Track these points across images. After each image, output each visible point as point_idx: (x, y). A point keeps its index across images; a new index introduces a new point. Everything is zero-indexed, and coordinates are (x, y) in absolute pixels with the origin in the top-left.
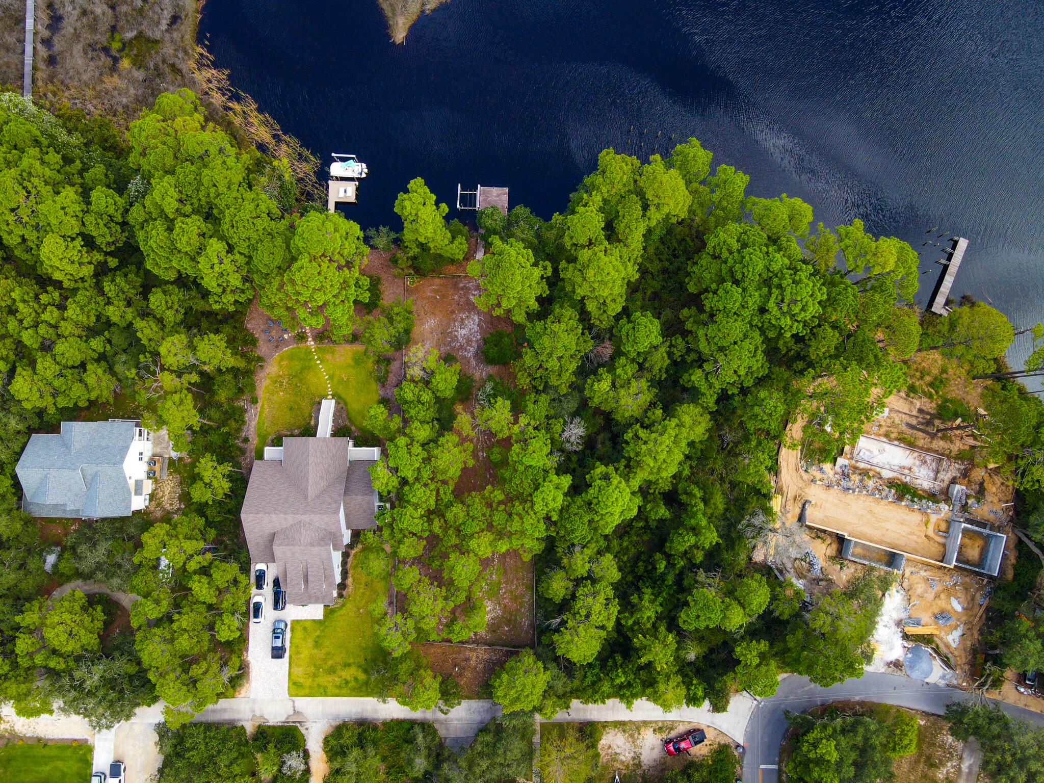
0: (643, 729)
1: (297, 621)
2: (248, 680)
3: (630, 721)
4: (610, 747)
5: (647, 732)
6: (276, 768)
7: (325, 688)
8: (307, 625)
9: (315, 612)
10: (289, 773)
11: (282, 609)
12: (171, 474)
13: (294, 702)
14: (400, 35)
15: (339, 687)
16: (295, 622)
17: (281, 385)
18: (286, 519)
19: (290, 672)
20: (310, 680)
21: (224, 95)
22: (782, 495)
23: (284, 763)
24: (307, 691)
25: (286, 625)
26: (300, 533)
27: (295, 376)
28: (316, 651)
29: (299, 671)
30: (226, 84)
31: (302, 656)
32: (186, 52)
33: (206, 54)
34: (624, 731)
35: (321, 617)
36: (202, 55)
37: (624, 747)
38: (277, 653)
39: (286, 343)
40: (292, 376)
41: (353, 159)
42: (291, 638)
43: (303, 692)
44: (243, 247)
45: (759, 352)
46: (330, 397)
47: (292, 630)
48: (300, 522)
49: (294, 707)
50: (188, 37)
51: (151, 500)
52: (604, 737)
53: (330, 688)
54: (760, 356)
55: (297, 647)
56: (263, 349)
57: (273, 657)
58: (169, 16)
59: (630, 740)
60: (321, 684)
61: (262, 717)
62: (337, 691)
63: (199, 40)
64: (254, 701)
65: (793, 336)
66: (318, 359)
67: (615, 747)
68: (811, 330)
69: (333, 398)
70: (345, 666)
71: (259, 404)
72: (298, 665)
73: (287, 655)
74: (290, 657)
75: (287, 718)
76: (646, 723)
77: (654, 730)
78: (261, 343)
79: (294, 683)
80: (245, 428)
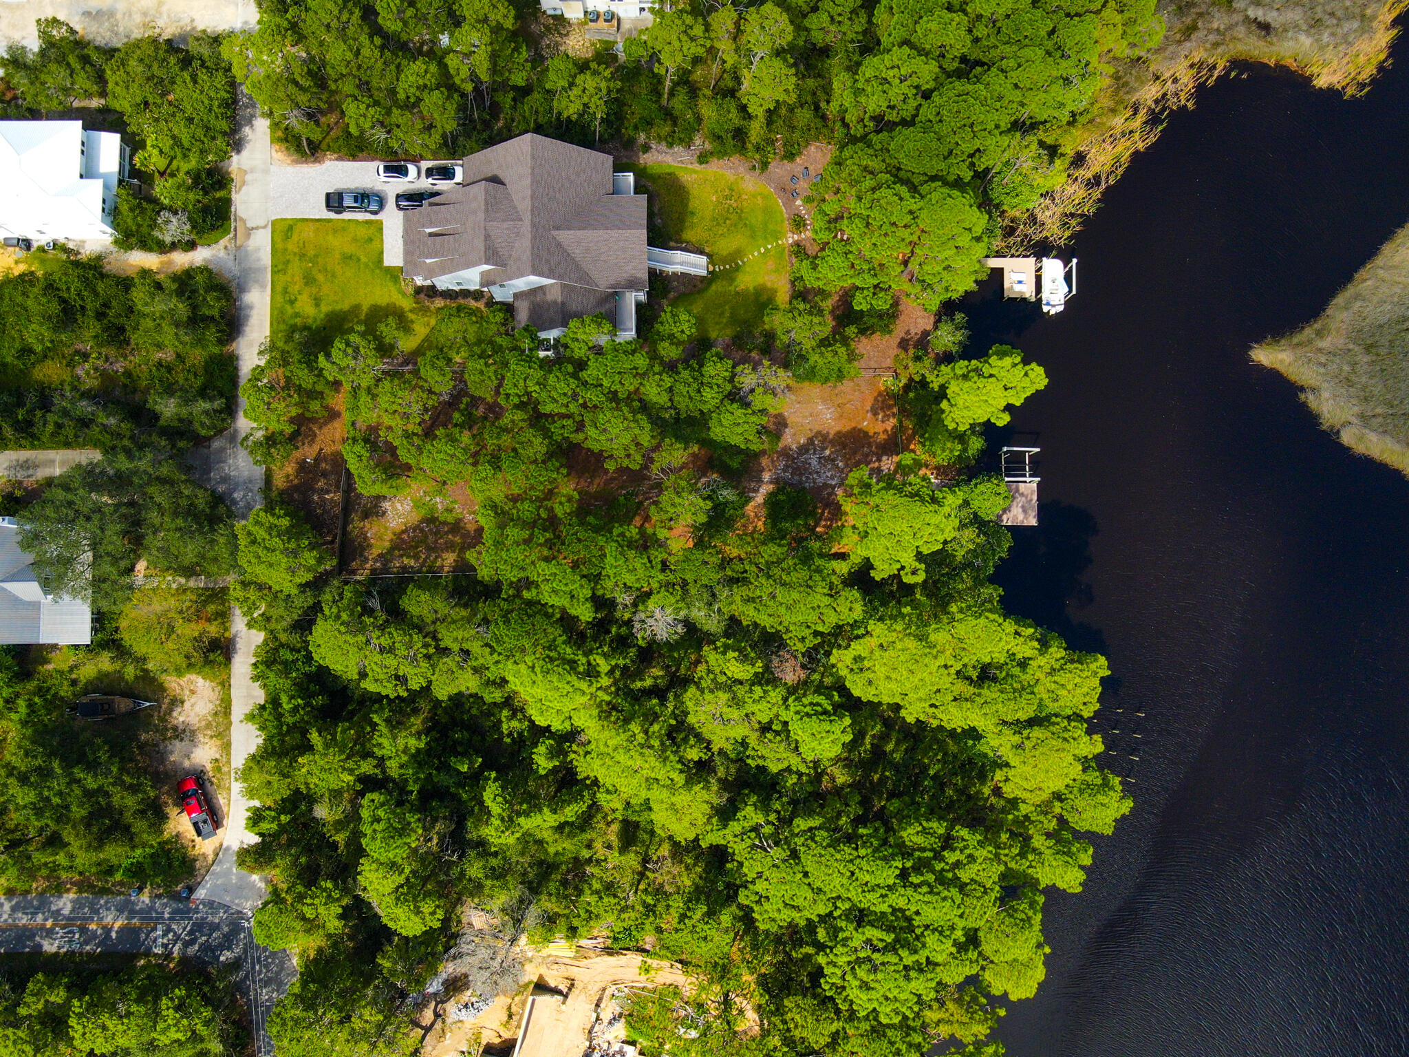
0: (219, 743)
1: (381, 229)
2: (296, 162)
3: (231, 723)
4: (193, 692)
5: (214, 749)
6: (166, 202)
7: (284, 271)
8: (376, 243)
9: (394, 255)
10: (160, 221)
11: (398, 206)
12: (593, 44)
13: (265, 227)
14: (1264, 355)
15: (285, 291)
16: (379, 227)
17: (726, 197)
18: (524, 198)
19: (307, 220)
20: (296, 250)
21: (1156, 102)
22: (575, 958)
23: (176, 213)
24: (280, 246)
25: (375, 213)
26: (503, 221)
27: (740, 218)
28: (338, 256)
29: (308, 233)
30: (1173, 103)
31: (330, 237)
32: (1216, 45)
33: (1216, 73)
34: (216, 714)
35: (387, 263)
36: (1214, 67)
37: (192, 714)
38: (334, 201)
39: (788, 203)
40: (739, 212)
41: (1070, 291)
42: (357, 221)
43: (278, 239)
44: (927, 112)
45: (795, 915)
46: (711, 268)
47: (367, 222)
48: (521, 220)
49: (257, 228)
50: (1240, 47)
51: (554, 17)
52: (208, 683)
53: (283, 279)
54: (786, 916)
55: (344, 229)
56: (780, 169)
57: (328, 195)
58: (1269, 19)
59: (203, 723)
60: (290, 266)
61: (244, 183)
62: (279, 289)
63: (1235, 64)
64: (266, 171)
65: (821, 968)
66: (766, 249)
67: (193, 700)
68: (832, 999)
69: (709, 273)
70: (315, 299)
71: (697, 167)
72: (317, 231)
73: (332, 215)
74: (329, 221)
75: (241, 219)
76: (227, 747)
77: (217, 760)
78: (788, 165)
79: (291, 228)
80: (663, 146)
